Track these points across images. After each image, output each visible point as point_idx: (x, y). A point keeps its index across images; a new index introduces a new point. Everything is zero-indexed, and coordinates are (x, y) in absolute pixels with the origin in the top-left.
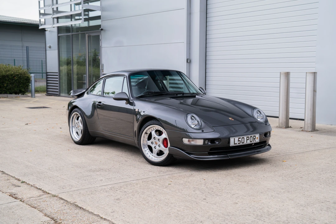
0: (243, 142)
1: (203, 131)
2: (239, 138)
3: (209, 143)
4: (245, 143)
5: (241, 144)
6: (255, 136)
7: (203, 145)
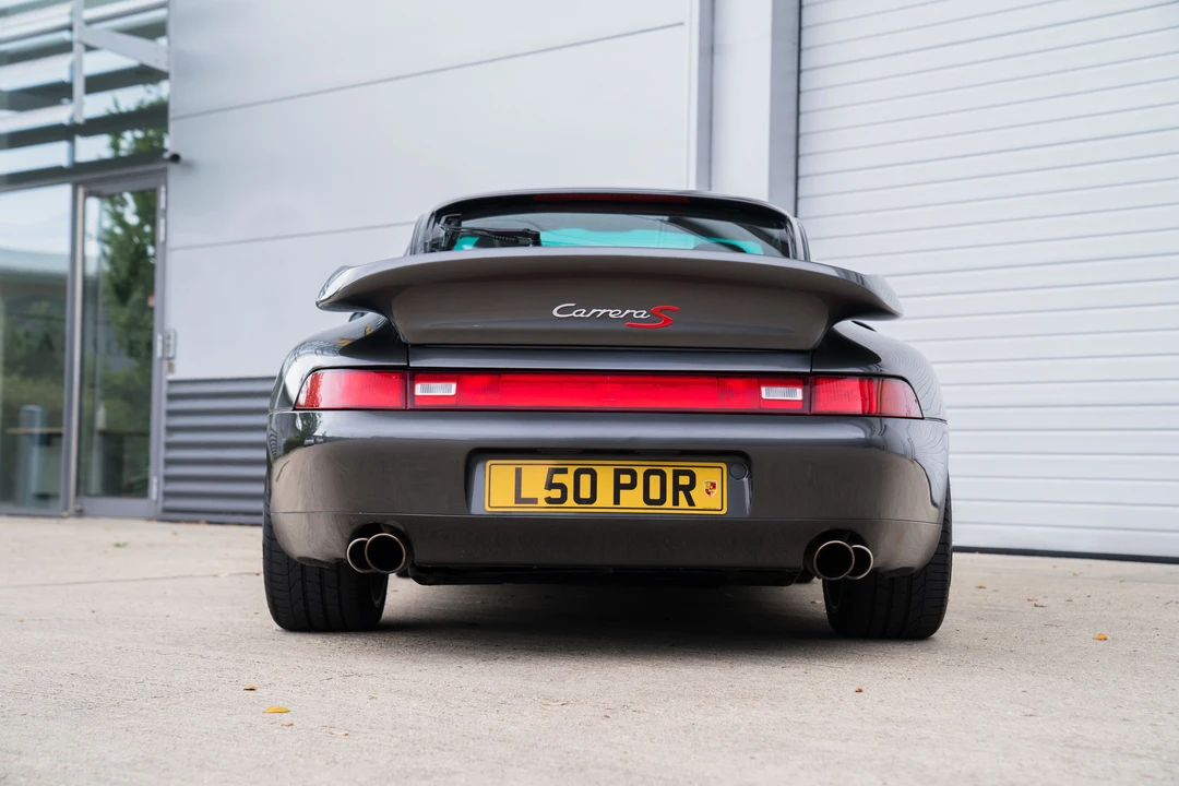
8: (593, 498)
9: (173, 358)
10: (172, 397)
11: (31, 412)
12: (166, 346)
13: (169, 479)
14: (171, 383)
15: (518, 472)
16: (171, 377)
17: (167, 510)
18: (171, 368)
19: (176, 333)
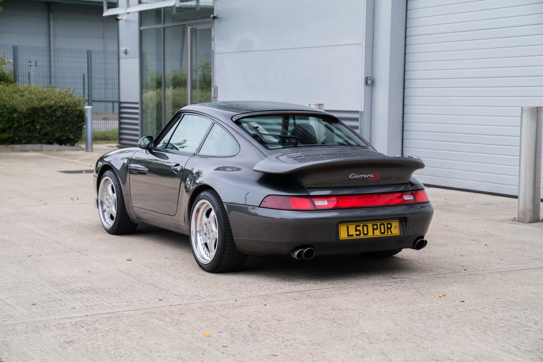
8: (367, 234)
15: (348, 227)
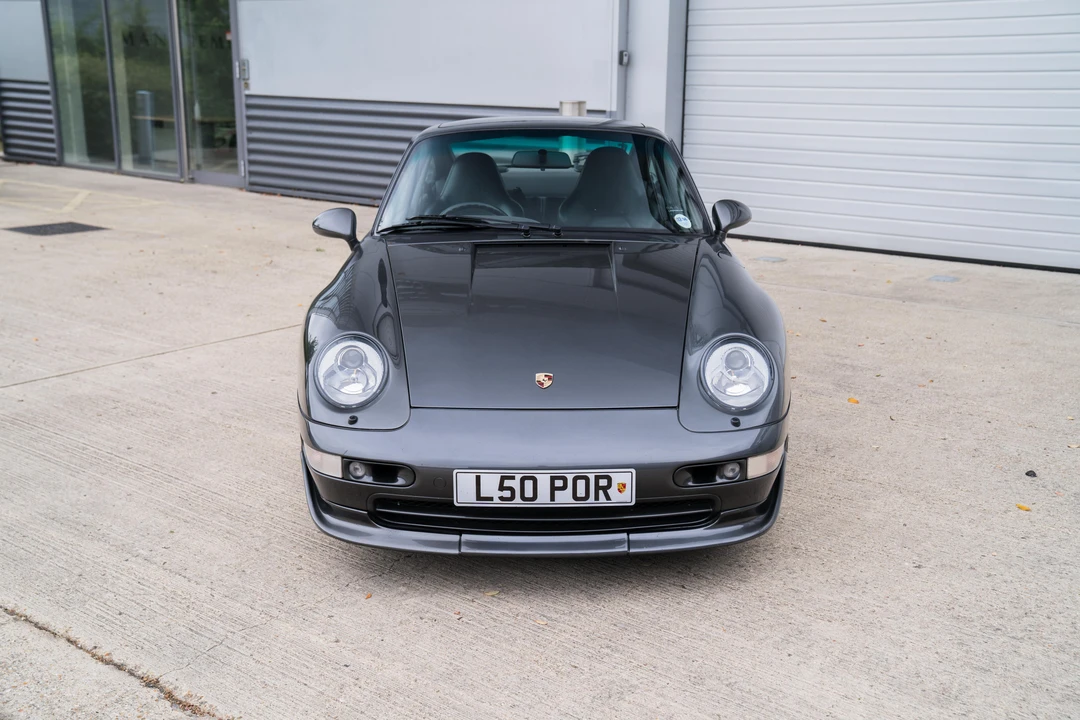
0: (529, 493)
1: (354, 420)
2: (503, 479)
3: (368, 479)
4: (543, 499)
5: (518, 502)
6: (609, 479)
7: (343, 478)
9: (248, 79)
10: (249, 107)
11: (143, 95)
12: (242, 71)
13: (251, 162)
14: (248, 96)
16: (247, 92)
17: (252, 184)
18: (247, 86)
19: (248, 61)
